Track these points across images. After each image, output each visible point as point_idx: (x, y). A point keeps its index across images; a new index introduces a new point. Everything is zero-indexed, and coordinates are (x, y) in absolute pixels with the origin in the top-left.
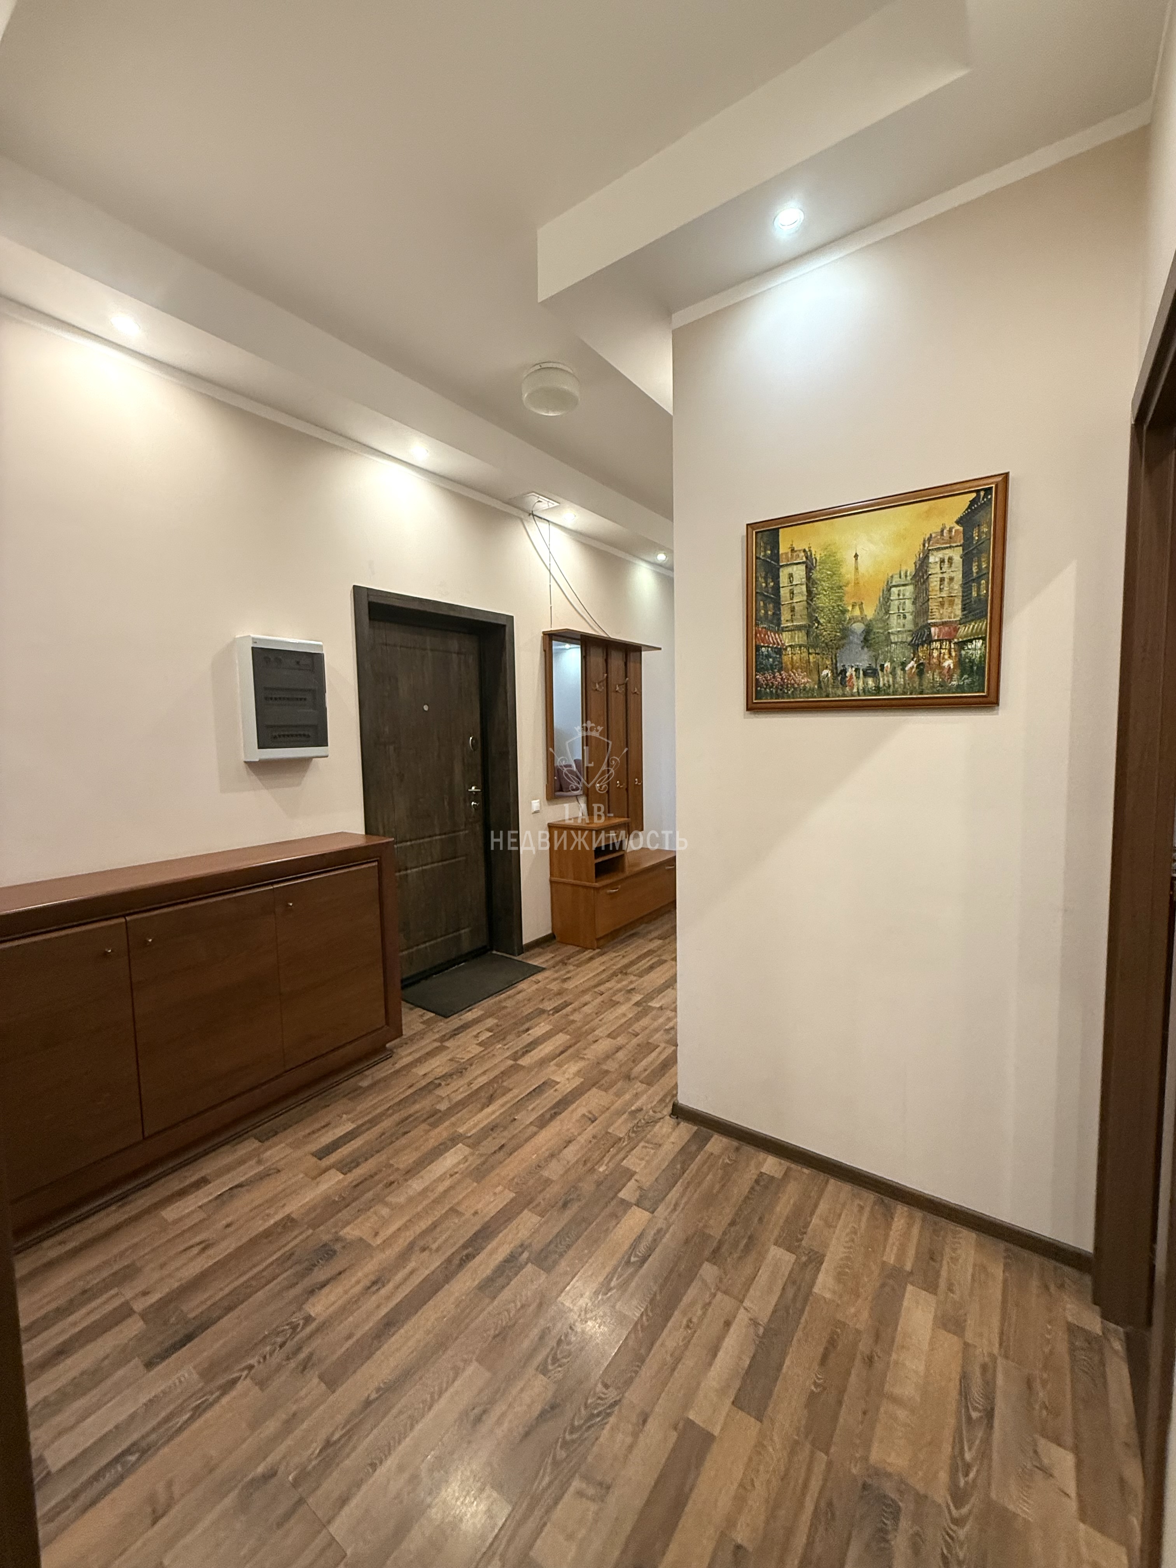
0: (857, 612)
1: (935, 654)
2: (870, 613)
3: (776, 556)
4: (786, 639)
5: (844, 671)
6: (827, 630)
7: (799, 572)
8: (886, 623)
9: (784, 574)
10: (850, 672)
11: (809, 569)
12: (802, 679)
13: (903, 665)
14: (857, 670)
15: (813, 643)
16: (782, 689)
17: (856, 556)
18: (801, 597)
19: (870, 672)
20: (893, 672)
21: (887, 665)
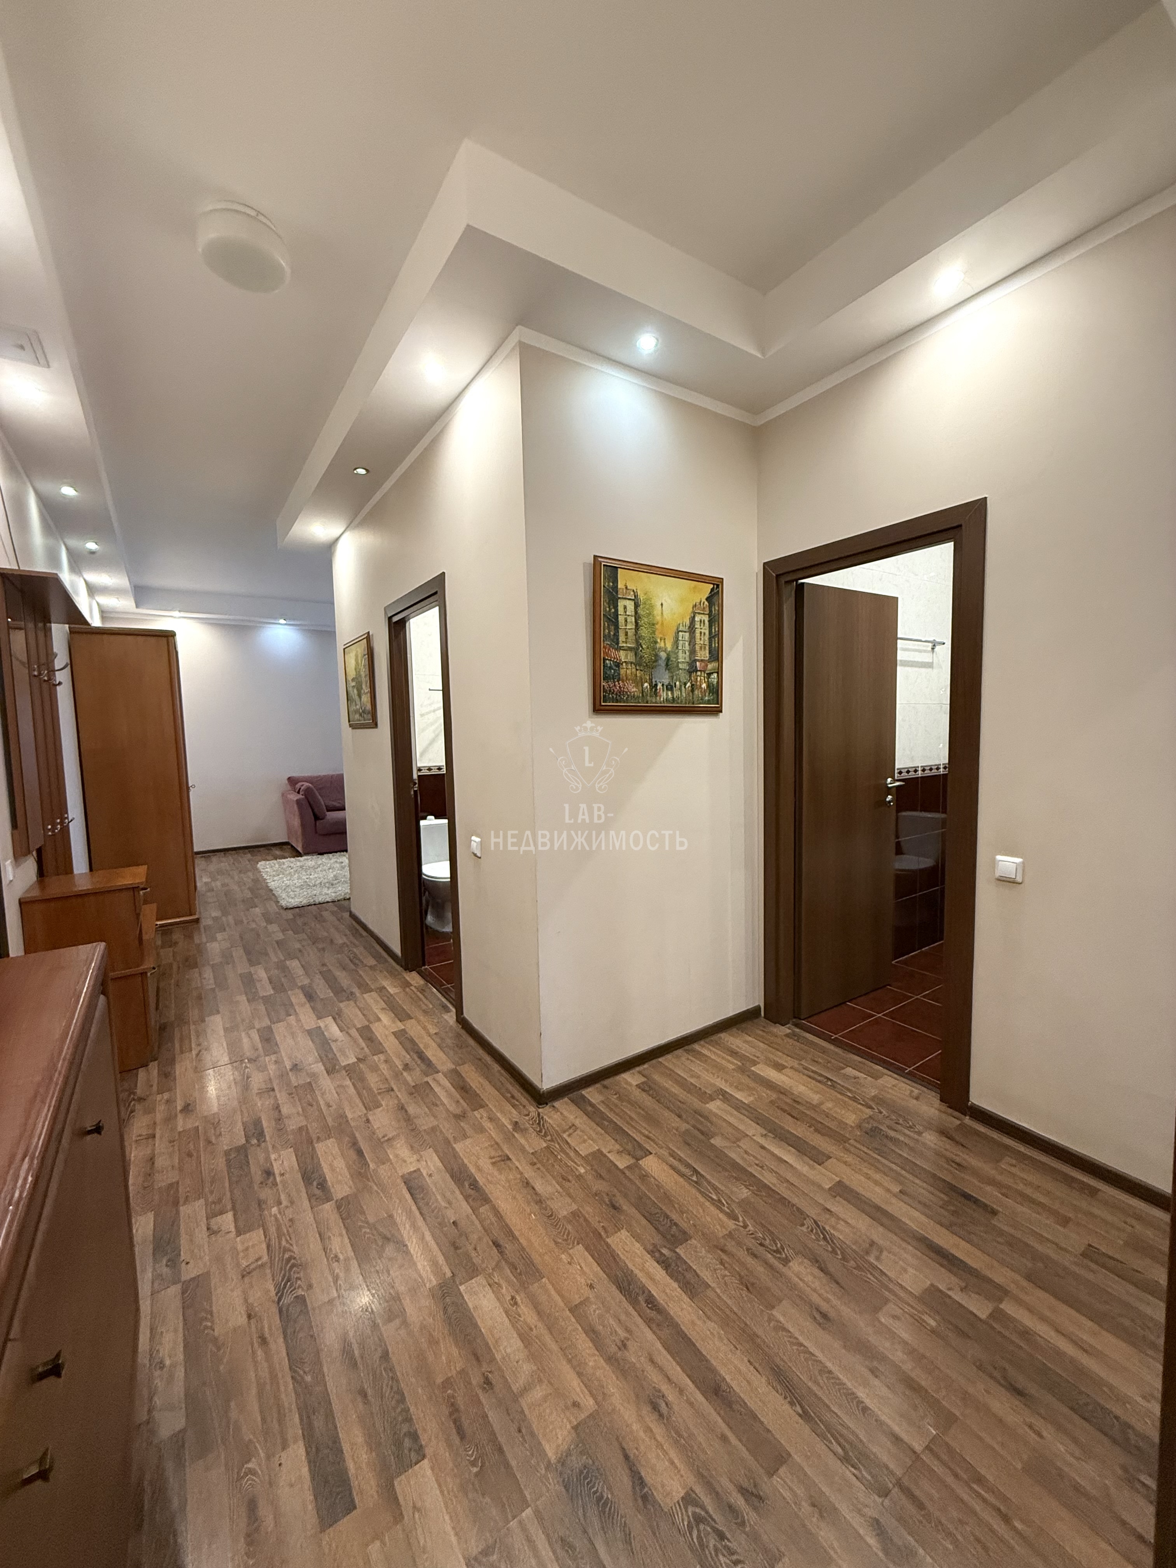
0: (662, 645)
1: (699, 679)
2: (669, 647)
3: (615, 588)
4: (622, 656)
5: (656, 685)
6: (646, 654)
7: (630, 605)
8: (677, 654)
9: (621, 603)
10: (659, 686)
11: (636, 606)
12: (633, 689)
13: (685, 684)
14: (663, 685)
15: (638, 663)
16: (620, 695)
17: (662, 605)
18: (631, 626)
19: (670, 688)
20: (680, 689)
21: (678, 683)
